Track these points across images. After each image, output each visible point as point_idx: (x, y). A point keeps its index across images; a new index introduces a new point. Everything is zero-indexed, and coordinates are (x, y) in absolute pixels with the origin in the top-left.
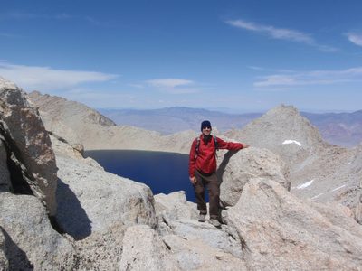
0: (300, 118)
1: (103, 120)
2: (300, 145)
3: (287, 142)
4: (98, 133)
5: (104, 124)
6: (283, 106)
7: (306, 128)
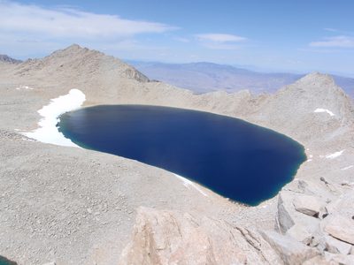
0: (335, 88)
1: (138, 76)
2: (332, 114)
3: (318, 110)
4: (134, 89)
5: (139, 80)
6: (318, 73)
7: (340, 98)
